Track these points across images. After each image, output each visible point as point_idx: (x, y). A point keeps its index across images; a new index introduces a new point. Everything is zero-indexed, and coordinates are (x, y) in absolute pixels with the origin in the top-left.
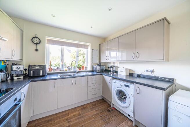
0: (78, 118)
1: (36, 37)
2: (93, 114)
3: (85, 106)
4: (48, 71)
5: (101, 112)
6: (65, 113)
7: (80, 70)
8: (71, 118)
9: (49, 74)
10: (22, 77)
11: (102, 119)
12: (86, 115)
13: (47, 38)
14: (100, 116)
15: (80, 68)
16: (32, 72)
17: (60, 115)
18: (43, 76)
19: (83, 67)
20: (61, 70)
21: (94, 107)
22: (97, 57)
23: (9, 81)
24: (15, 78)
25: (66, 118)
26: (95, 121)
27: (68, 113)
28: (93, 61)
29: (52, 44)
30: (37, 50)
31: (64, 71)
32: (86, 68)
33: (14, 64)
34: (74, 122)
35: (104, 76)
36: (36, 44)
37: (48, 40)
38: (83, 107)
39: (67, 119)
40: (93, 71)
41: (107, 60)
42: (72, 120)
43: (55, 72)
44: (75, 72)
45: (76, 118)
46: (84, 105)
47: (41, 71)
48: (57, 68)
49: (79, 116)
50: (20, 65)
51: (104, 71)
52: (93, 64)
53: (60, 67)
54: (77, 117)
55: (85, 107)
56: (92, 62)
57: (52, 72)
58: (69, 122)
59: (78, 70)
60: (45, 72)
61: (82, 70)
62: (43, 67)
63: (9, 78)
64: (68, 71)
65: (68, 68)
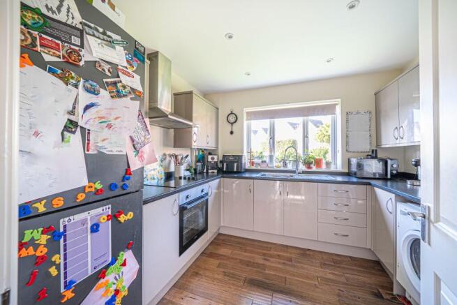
0: (284, 263)
1: (232, 113)
2: (321, 274)
3: (311, 253)
4: (248, 166)
5: (347, 284)
6: (265, 245)
7: (309, 168)
8: (271, 256)
9: (247, 171)
10: (216, 171)
11: (339, 295)
12: (303, 268)
13: (246, 110)
14: (338, 288)
15: (308, 164)
16: (225, 164)
17: (256, 243)
18: (238, 172)
19: (318, 163)
20: (269, 165)
21: (333, 264)
22: (368, 134)
23: (205, 174)
24: (210, 171)
25: (264, 252)
26: (317, 287)
27: (271, 248)
28: (350, 144)
29: (254, 119)
30: (232, 133)
31: (275, 168)
32: (328, 164)
33: (210, 154)
34: (273, 265)
35: (377, 189)
36: (232, 124)
37: (248, 113)
38: (305, 253)
39: (264, 254)
40: (348, 174)
41: (398, 141)
42: (272, 259)
43: (259, 168)
44: (294, 172)
45: (280, 261)
46: (309, 250)
47: (236, 164)
48: (262, 162)
49: (287, 260)
50: (215, 155)
51: (389, 176)
52: (349, 155)
53: (268, 160)
54: (283, 261)
55: (309, 255)
56: (346, 150)
57: (254, 168)
58: (265, 259)
59: (302, 167)
60: (241, 167)
61: (314, 168)
62: (239, 158)
63: (205, 171)
64: (282, 168)
65: (282, 163)
